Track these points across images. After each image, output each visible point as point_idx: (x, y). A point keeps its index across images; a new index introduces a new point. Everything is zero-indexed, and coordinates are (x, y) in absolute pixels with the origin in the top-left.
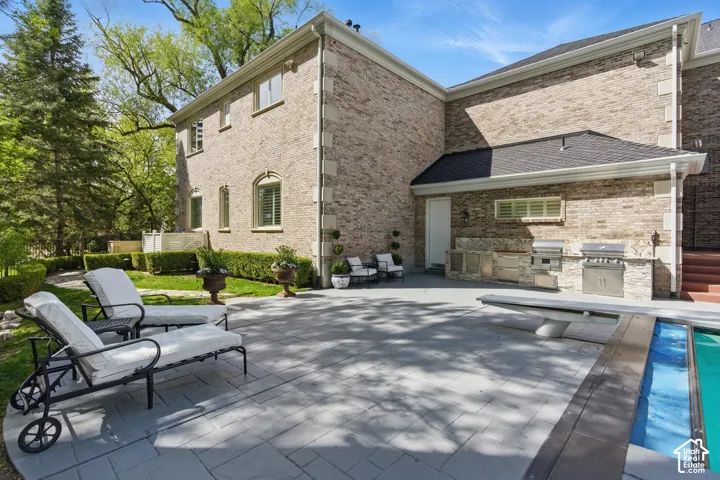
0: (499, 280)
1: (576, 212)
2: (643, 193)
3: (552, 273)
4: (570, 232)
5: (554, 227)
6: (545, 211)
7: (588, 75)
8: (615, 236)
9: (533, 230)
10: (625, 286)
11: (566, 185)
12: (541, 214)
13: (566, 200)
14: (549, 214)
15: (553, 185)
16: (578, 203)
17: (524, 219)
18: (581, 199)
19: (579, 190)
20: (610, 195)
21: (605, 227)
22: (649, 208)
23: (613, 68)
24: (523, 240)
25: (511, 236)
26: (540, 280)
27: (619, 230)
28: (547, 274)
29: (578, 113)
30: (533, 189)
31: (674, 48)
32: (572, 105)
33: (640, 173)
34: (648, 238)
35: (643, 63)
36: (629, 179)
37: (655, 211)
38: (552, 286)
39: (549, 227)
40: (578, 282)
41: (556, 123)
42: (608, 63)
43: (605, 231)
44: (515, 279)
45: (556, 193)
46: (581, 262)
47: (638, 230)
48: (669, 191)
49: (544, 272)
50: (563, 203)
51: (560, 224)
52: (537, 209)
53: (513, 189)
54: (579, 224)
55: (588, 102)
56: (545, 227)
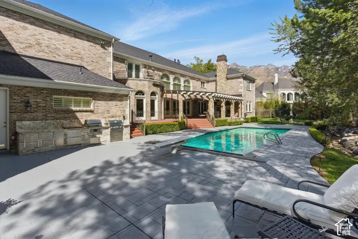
0: (68, 146)
1: (98, 106)
2: (121, 101)
3: (98, 136)
4: (96, 115)
5: (89, 113)
6: (82, 105)
7: (82, 39)
8: (113, 117)
9: (78, 114)
10: (124, 136)
11: (94, 93)
12: (79, 106)
13: (95, 100)
14: (84, 106)
15: (89, 92)
16: (100, 102)
17: (74, 108)
18: (101, 100)
19: (100, 96)
20: (111, 100)
21: (109, 113)
22: (122, 106)
23: (93, 42)
24: (73, 120)
25: (65, 118)
26: (92, 141)
27: (114, 114)
28: (96, 137)
29: (78, 56)
30: (78, 92)
31: (112, 47)
32: (75, 51)
33: (121, 93)
34: (122, 117)
35: (103, 46)
36: (117, 94)
37: (123, 108)
38: (98, 142)
39: (87, 113)
40: (109, 137)
41: (67, 56)
42: (90, 39)
43: (110, 115)
44: (79, 143)
45: (91, 97)
46: (110, 129)
47: (119, 114)
48: (127, 101)
49: (94, 136)
50: (93, 101)
51: (92, 112)
52: (78, 104)
53: (66, 90)
54: (100, 112)
55: (82, 52)
56: (85, 113)
